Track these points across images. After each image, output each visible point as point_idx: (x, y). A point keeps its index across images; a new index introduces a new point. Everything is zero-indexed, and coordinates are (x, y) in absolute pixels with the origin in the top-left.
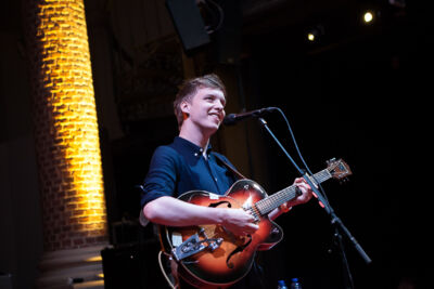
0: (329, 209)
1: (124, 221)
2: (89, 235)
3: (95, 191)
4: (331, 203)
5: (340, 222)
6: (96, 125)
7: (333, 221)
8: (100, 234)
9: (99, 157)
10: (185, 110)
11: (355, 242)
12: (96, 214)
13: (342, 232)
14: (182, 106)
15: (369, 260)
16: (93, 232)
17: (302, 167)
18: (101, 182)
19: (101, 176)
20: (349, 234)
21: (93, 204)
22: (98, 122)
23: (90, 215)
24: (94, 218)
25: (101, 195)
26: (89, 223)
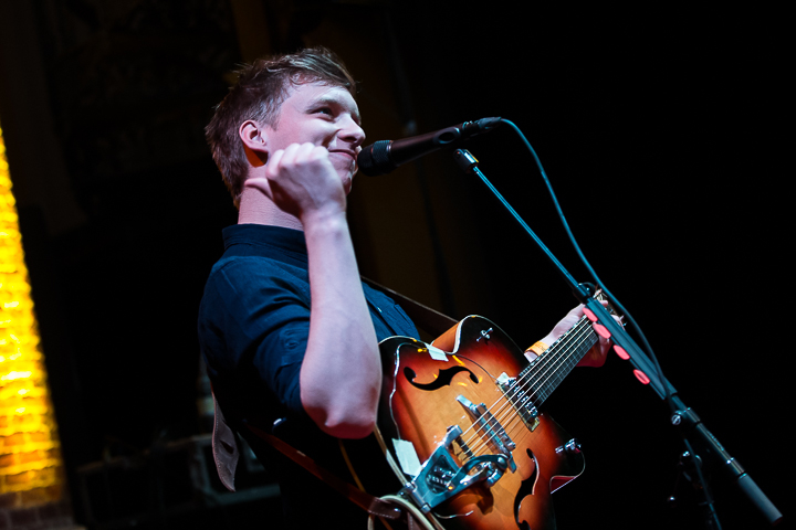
0: (663, 387)
1: (108, 458)
2: (18, 504)
3: (20, 383)
4: (668, 371)
5: (695, 418)
6: (11, 199)
7: (677, 419)
8: (47, 499)
9: (25, 287)
10: (255, 144)
11: (738, 469)
12: (30, 446)
13: (701, 445)
14: (245, 133)
15: (777, 514)
16: (28, 495)
17: (583, 275)
18: (37, 356)
19: (35, 340)
20: (721, 449)
21: (21, 419)
22: (15, 191)
23: (16, 450)
24: (27, 457)
25: (40, 392)
26: (14, 470)
